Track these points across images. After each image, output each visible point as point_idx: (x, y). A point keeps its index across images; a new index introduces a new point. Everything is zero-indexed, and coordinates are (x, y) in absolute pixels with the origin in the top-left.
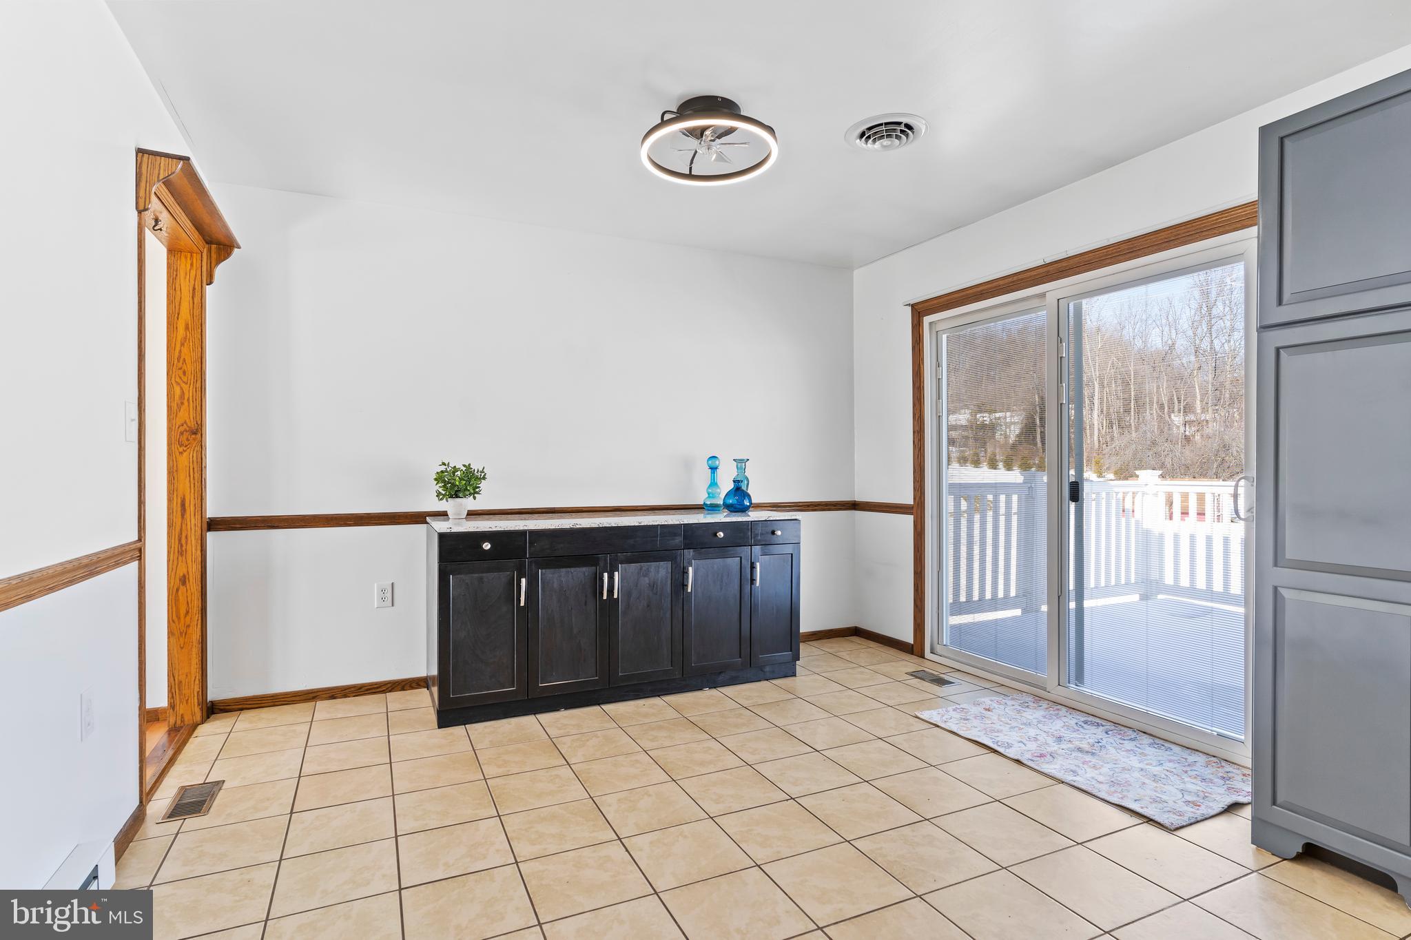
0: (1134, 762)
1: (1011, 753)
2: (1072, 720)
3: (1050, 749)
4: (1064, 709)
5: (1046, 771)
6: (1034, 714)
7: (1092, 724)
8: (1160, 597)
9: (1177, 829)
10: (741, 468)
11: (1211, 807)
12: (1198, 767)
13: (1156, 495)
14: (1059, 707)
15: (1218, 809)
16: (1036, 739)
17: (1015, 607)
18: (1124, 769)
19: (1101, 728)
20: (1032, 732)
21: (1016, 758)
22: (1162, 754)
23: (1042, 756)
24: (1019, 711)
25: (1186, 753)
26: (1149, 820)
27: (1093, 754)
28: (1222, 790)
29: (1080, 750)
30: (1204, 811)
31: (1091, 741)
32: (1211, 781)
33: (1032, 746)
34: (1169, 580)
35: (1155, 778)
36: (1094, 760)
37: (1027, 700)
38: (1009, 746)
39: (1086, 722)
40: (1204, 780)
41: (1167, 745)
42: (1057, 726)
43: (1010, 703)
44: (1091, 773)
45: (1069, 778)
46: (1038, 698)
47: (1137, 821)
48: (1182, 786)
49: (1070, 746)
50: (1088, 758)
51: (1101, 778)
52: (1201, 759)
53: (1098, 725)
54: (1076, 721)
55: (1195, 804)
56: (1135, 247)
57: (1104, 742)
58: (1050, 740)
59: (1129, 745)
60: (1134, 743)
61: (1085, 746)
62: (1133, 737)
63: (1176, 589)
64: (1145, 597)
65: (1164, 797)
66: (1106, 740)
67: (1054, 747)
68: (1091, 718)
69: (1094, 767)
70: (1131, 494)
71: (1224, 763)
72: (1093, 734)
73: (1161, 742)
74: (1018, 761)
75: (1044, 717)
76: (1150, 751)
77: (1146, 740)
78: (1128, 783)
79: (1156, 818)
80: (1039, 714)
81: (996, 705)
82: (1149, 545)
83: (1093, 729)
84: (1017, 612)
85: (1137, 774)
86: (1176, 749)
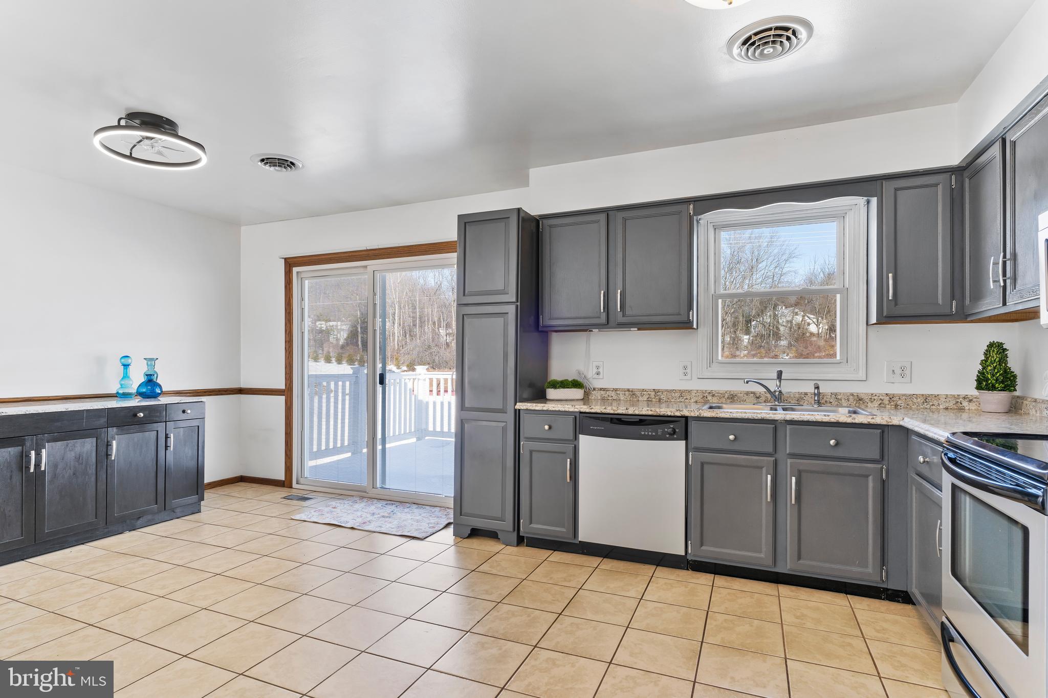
0: (409, 516)
1: (349, 525)
2: (379, 504)
3: (368, 519)
4: (376, 500)
5: (367, 529)
6: (360, 505)
7: (390, 504)
8: (427, 438)
9: (425, 538)
10: (151, 365)
11: (440, 527)
12: (437, 513)
13: (425, 380)
14: (373, 500)
15: (442, 526)
16: (361, 517)
17: (347, 452)
18: (404, 520)
19: (394, 505)
20: (359, 514)
21: (351, 527)
22: (421, 511)
23: (364, 523)
24: (352, 506)
25: (431, 509)
26: (414, 538)
27: (390, 517)
28: (444, 520)
29: (383, 517)
30: (437, 528)
31: (389, 512)
32: (441, 517)
33: (360, 520)
34: (431, 428)
35: (418, 521)
36: (390, 520)
37: (356, 499)
38: (347, 522)
39: (386, 504)
40: (438, 517)
41: (424, 507)
42: (372, 508)
43: (346, 502)
44: (388, 525)
45: (378, 530)
46: (362, 498)
47: (408, 539)
48: (429, 522)
49: (378, 516)
50: (387, 519)
51: (393, 527)
52: (437, 509)
53: (393, 504)
54: (382, 504)
55: (433, 527)
57: (395, 511)
58: (369, 515)
59: (406, 510)
60: (409, 509)
61: (386, 514)
62: (409, 506)
63: (434, 433)
64: (418, 439)
65: (420, 528)
66: (396, 510)
67: (370, 518)
68: (389, 502)
69: (390, 523)
70: (412, 380)
71: (447, 509)
72: (390, 508)
73: (421, 506)
74: (352, 528)
75: (365, 506)
76: (416, 510)
77: (415, 506)
78: (405, 526)
79: (417, 536)
80: (363, 505)
81: (339, 505)
82: (421, 409)
83: (390, 507)
84: (349, 455)
85: (410, 521)
86: (428, 507)
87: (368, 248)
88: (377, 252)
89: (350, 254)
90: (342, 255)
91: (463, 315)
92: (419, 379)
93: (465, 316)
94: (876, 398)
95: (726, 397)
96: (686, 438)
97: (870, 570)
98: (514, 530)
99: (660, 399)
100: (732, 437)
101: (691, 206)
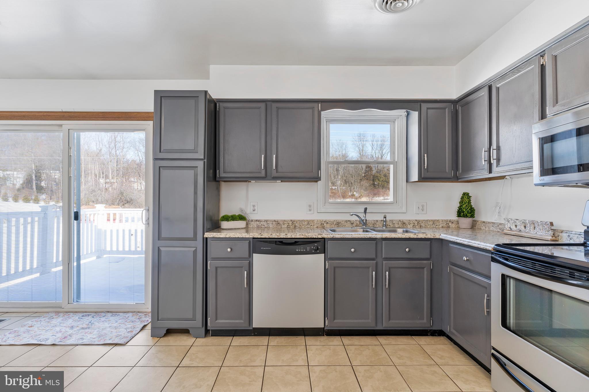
0: (106, 325)
1: (49, 342)
2: (76, 317)
3: (68, 333)
4: (72, 314)
5: (69, 343)
6: (56, 321)
7: (86, 316)
8: (105, 256)
9: (127, 343)
11: (137, 330)
12: (130, 318)
13: (103, 214)
14: (69, 313)
15: (139, 330)
16: (61, 331)
17: (36, 273)
18: (103, 329)
19: (90, 316)
20: (58, 329)
21: (52, 343)
22: (116, 318)
23: (65, 338)
24: (49, 322)
25: (125, 315)
26: (116, 345)
27: (89, 328)
28: (139, 323)
29: (83, 328)
30: (135, 332)
31: (87, 323)
32: (135, 321)
33: (59, 335)
34: (108, 249)
35: (116, 328)
36: (90, 330)
37: (52, 315)
38: (47, 339)
39: (83, 316)
40: (133, 322)
41: (117, 314)
42: (70, 322)
43: (42, 319)
44: (89, 336)
45: (80, 342)
46: (57, 313)
47: (111, 347)
48: (126, 327)
49: (78, 328)
50: (87, 330)
51: (94, 336)
52: (130, 314)
53: (89, 315)
54: (78, 317)
55: (131, 332)
56: (105, 116)
57: (92, 322)
58: (68, 329)
59: (103, 319)
60: (105, 317)
61: (85, 326)
62: (104, 315)
63: (111, 252)
64: (98, 257)
65: (120, 334)
66: (93, 320)
67: (70, 332)
68: (85, 314)
69: (91, 333)
71: (138, 313)
72: (87, 320)
73: (115, 313)
74: (54, 345)
75: (63, 320)
76: (112, 318)
77: (110, 314)
78: (106, 334)
79: (119, 343)
80: (60, 320)
81: (35, 323)
82: (100, 234)
83: (87, 318)
84: (38, 275)
85: (108, 329)
86: (121, 314)
87: (64, 110)
88: (72, 114)
89: (45, 114)
90: (37, 114)
91: (160, 167)
92: (98, 214)
93: (160, 168)
94: (411, 222)
95: (335, 224)
96: (324, 253)
97: (425, 321)
98: (203, 326)
99: (295, 226)
100: (353, 250)
101: (320, 105)
